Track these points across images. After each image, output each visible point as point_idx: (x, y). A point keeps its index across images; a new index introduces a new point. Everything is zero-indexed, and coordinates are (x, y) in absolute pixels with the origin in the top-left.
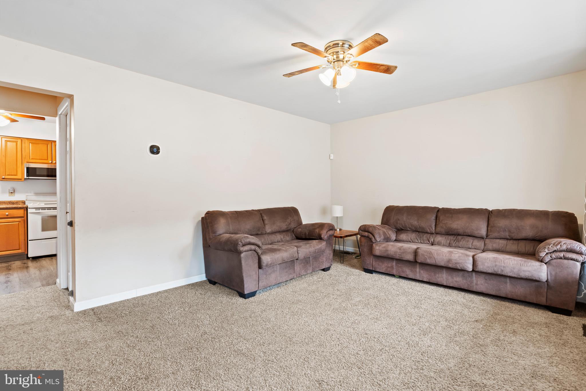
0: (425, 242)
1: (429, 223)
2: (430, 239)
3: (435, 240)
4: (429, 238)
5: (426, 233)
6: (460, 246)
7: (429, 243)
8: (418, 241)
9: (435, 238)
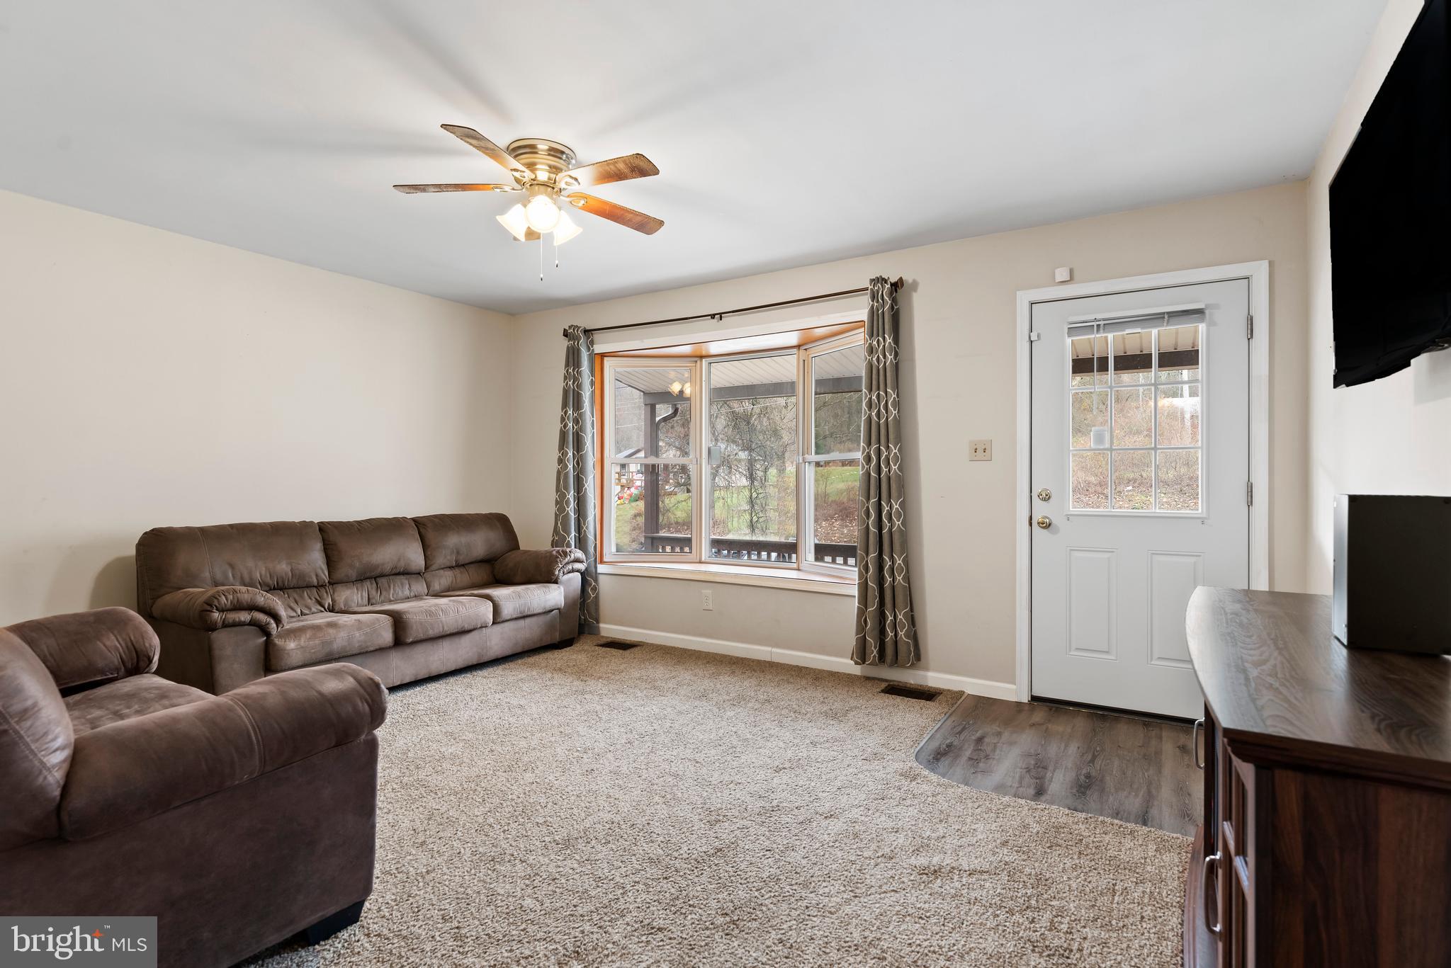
0: (314, 610)
1: (314, 560)
2: (324, 599)
3: (337, 598)
4: (318, 598)
5: (307, 587)
6: (392, 599)
7: (323, 609)
8: (295, 611)
9: (336, 594)
